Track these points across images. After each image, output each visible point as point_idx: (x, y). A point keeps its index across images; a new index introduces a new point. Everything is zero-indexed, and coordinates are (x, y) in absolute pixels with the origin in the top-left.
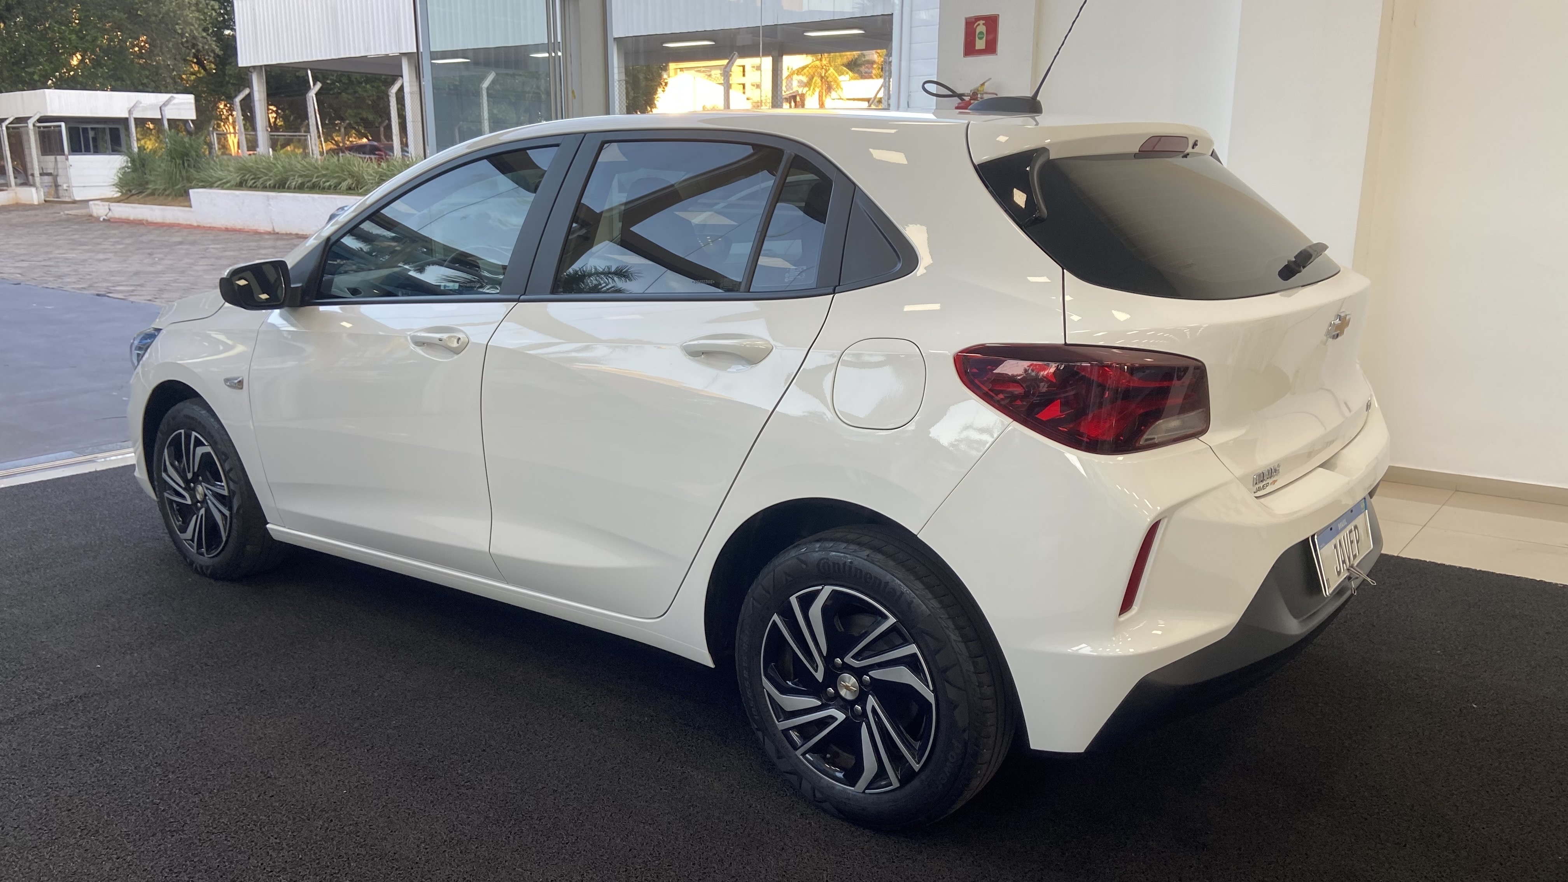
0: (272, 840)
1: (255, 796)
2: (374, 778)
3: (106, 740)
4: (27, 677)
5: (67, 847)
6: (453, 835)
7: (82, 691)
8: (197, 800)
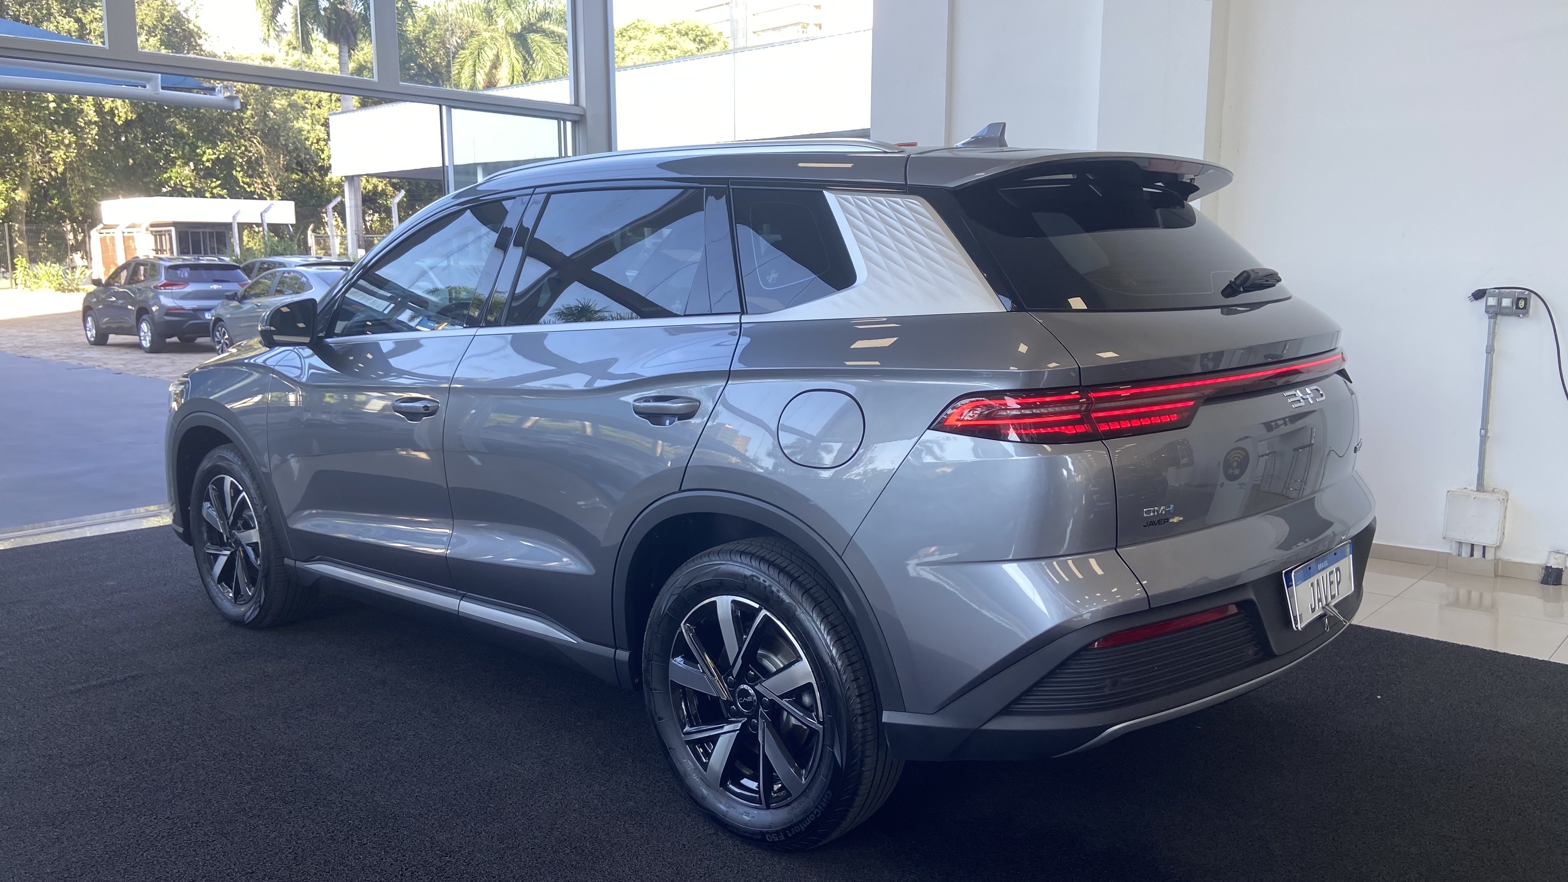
0: (246, 766)
1: (242, 740)
2: (330, 732)
3: (144, 704)
4: (96, 664)
5: (103, 766)
6: (374, 766)
7: (133, 674)
8: (200, 741)
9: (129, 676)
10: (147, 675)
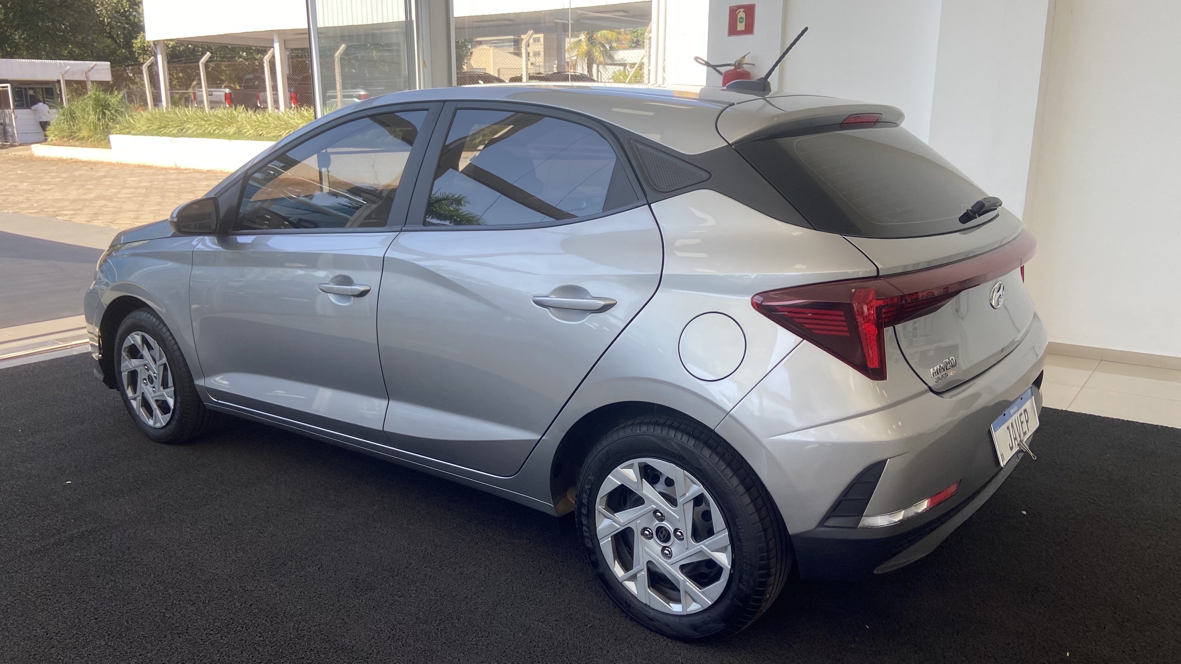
3: (115, 564)
7: (90, 526)
9: (86, 531)
10: (104, 528)
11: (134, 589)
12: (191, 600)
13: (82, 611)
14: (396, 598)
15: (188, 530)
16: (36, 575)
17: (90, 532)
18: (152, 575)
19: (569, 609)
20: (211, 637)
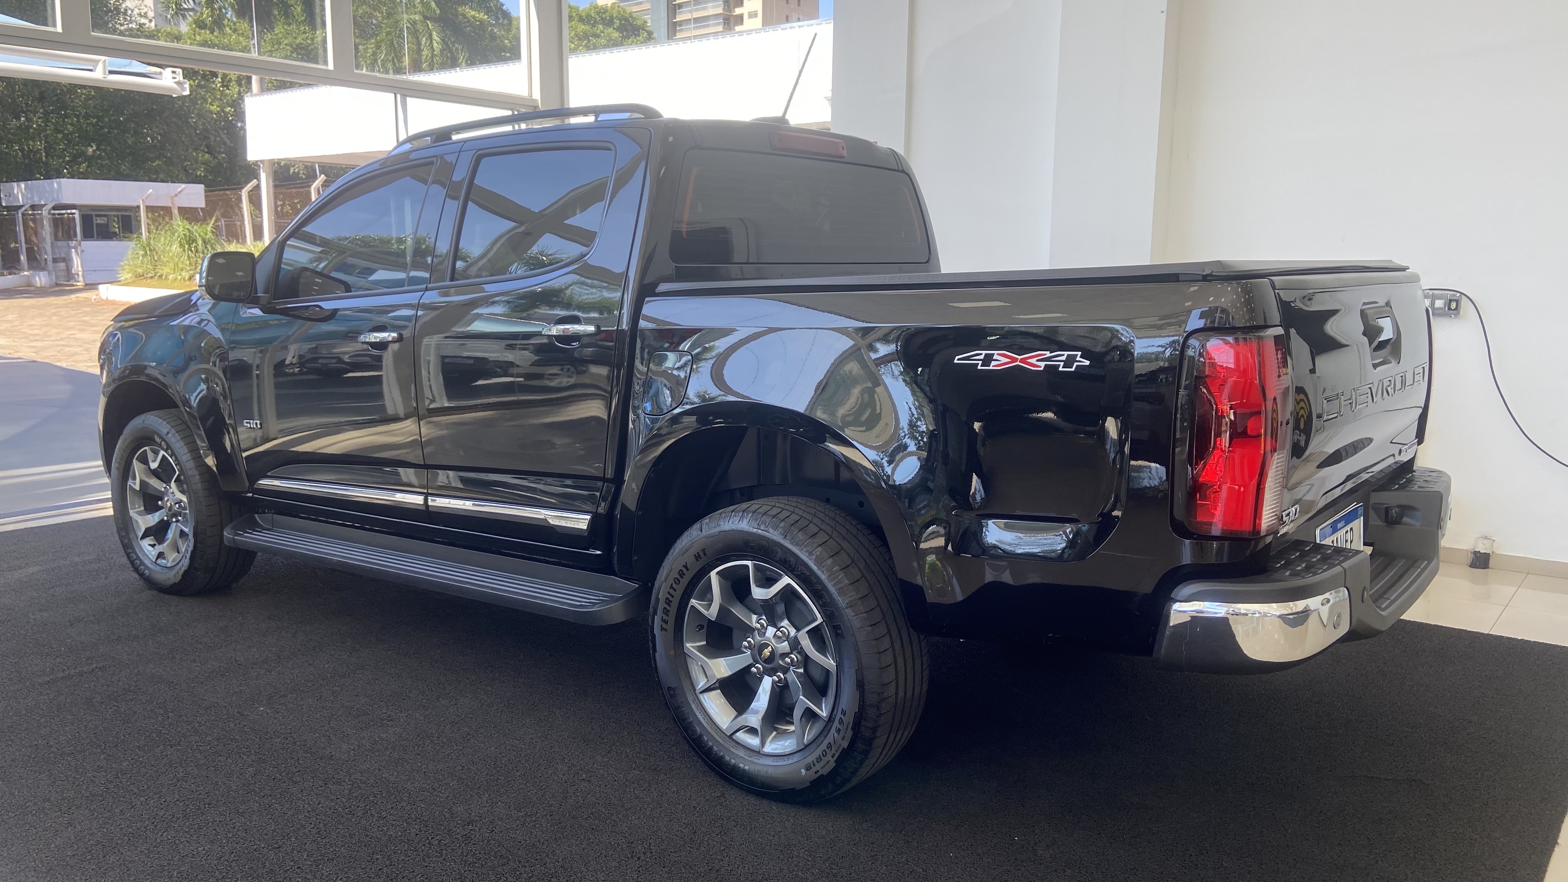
3: (121, 694)
6: (374, 746)
7: (101, 664)
8: (190, 728)
9: (97, 668)
10: (115, 666)
11: (135, 712)
12: (187, 721)
13: (83, 728)
14: (385, 722)
15: (197, 668)
16: (43, 701)
17: (100, 668)
18: (154, 703)
19: (548, 730)
20: (201, 748)
